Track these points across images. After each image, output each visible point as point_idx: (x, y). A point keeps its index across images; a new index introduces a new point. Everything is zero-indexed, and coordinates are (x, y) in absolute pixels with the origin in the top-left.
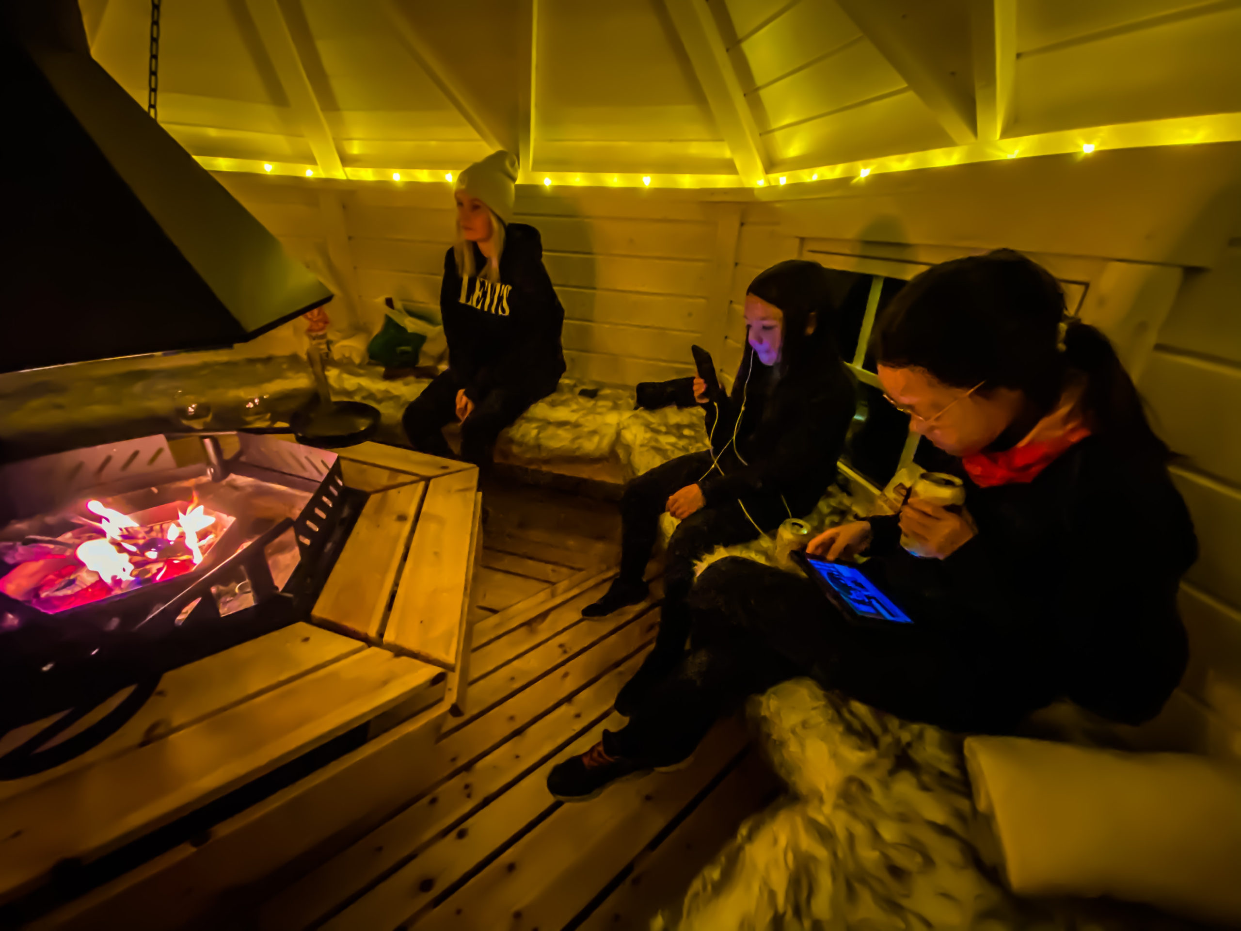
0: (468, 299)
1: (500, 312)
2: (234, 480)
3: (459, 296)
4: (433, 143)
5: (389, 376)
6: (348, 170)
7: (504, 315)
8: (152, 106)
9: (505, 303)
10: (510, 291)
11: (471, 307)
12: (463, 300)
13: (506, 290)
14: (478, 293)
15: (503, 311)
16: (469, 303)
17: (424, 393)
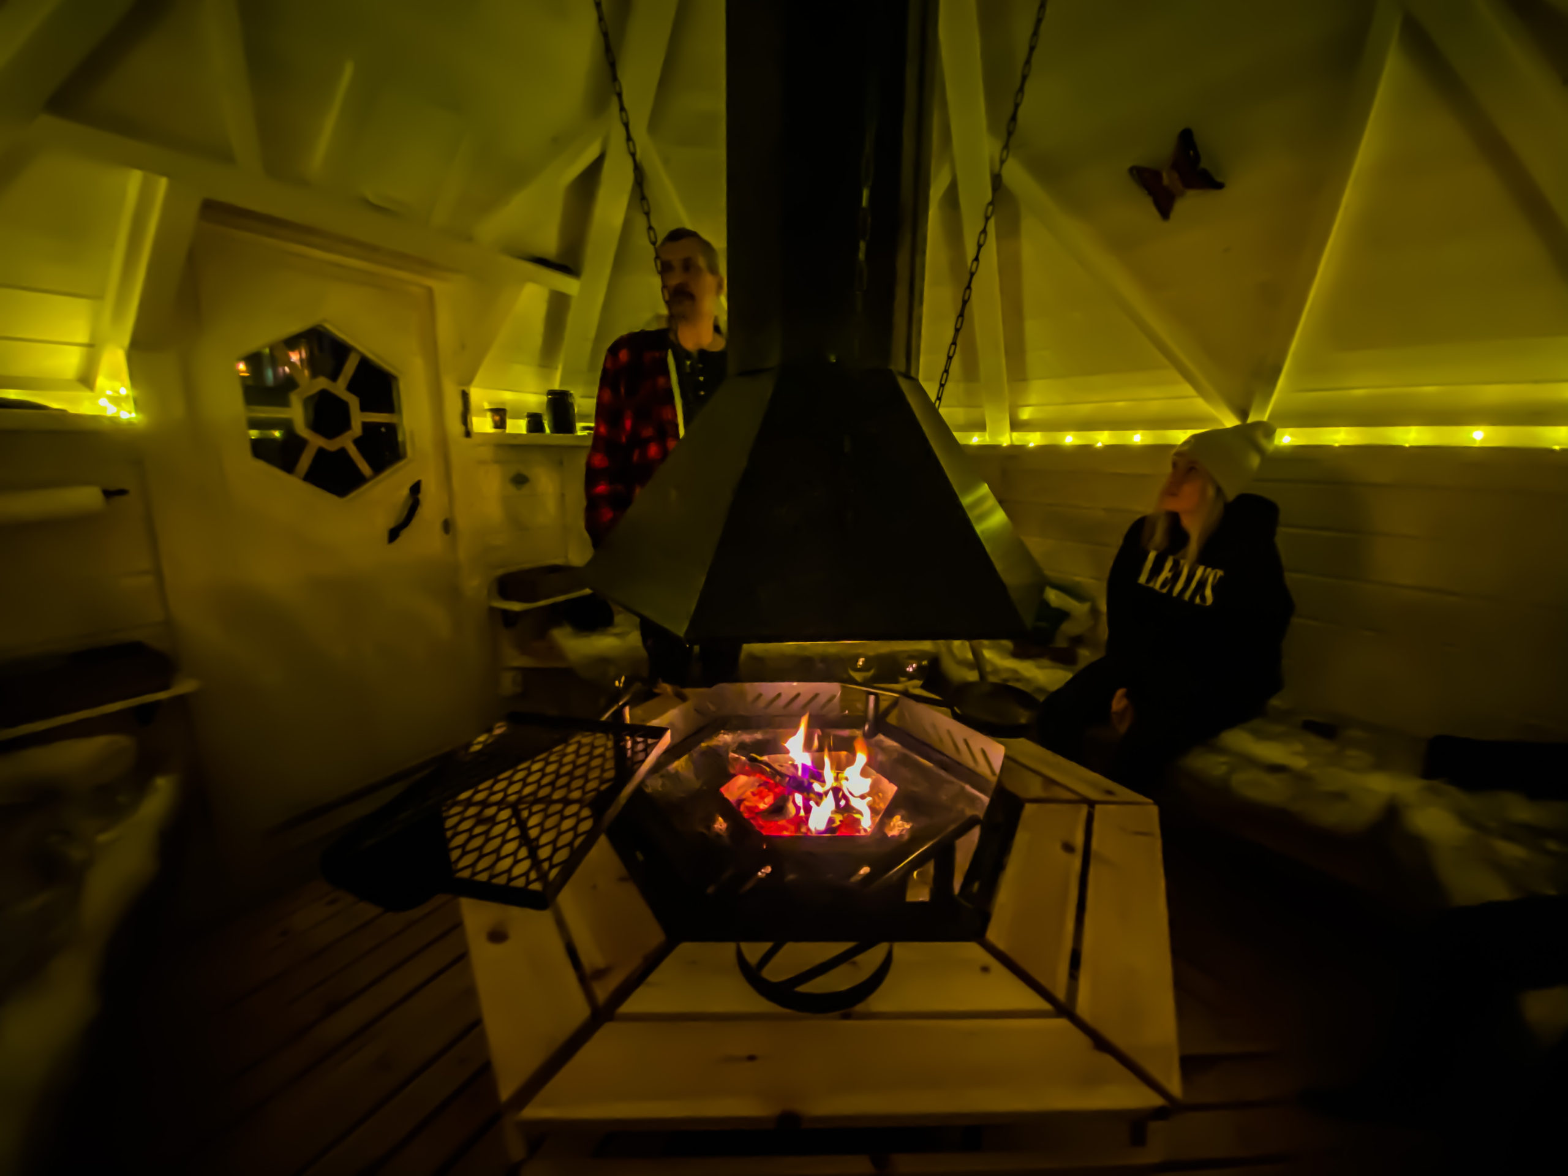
0: (1149, 580)
1: (1198, 600)
2: (882, 741)
3: (1139, 573)
4: (1120, 404)
5: (1018, 654)
6: (1015, 435)
7: (1204, 604)
8: (939, 399)
9: (1208, 592)
10: (1221, 577)
11: (1152, 590)
12: (1142, 579)
13: (1213, 575)
14: (1166, 574)
15: (1203, 598)
16: (1151, 585)
17: (1069, 684)
